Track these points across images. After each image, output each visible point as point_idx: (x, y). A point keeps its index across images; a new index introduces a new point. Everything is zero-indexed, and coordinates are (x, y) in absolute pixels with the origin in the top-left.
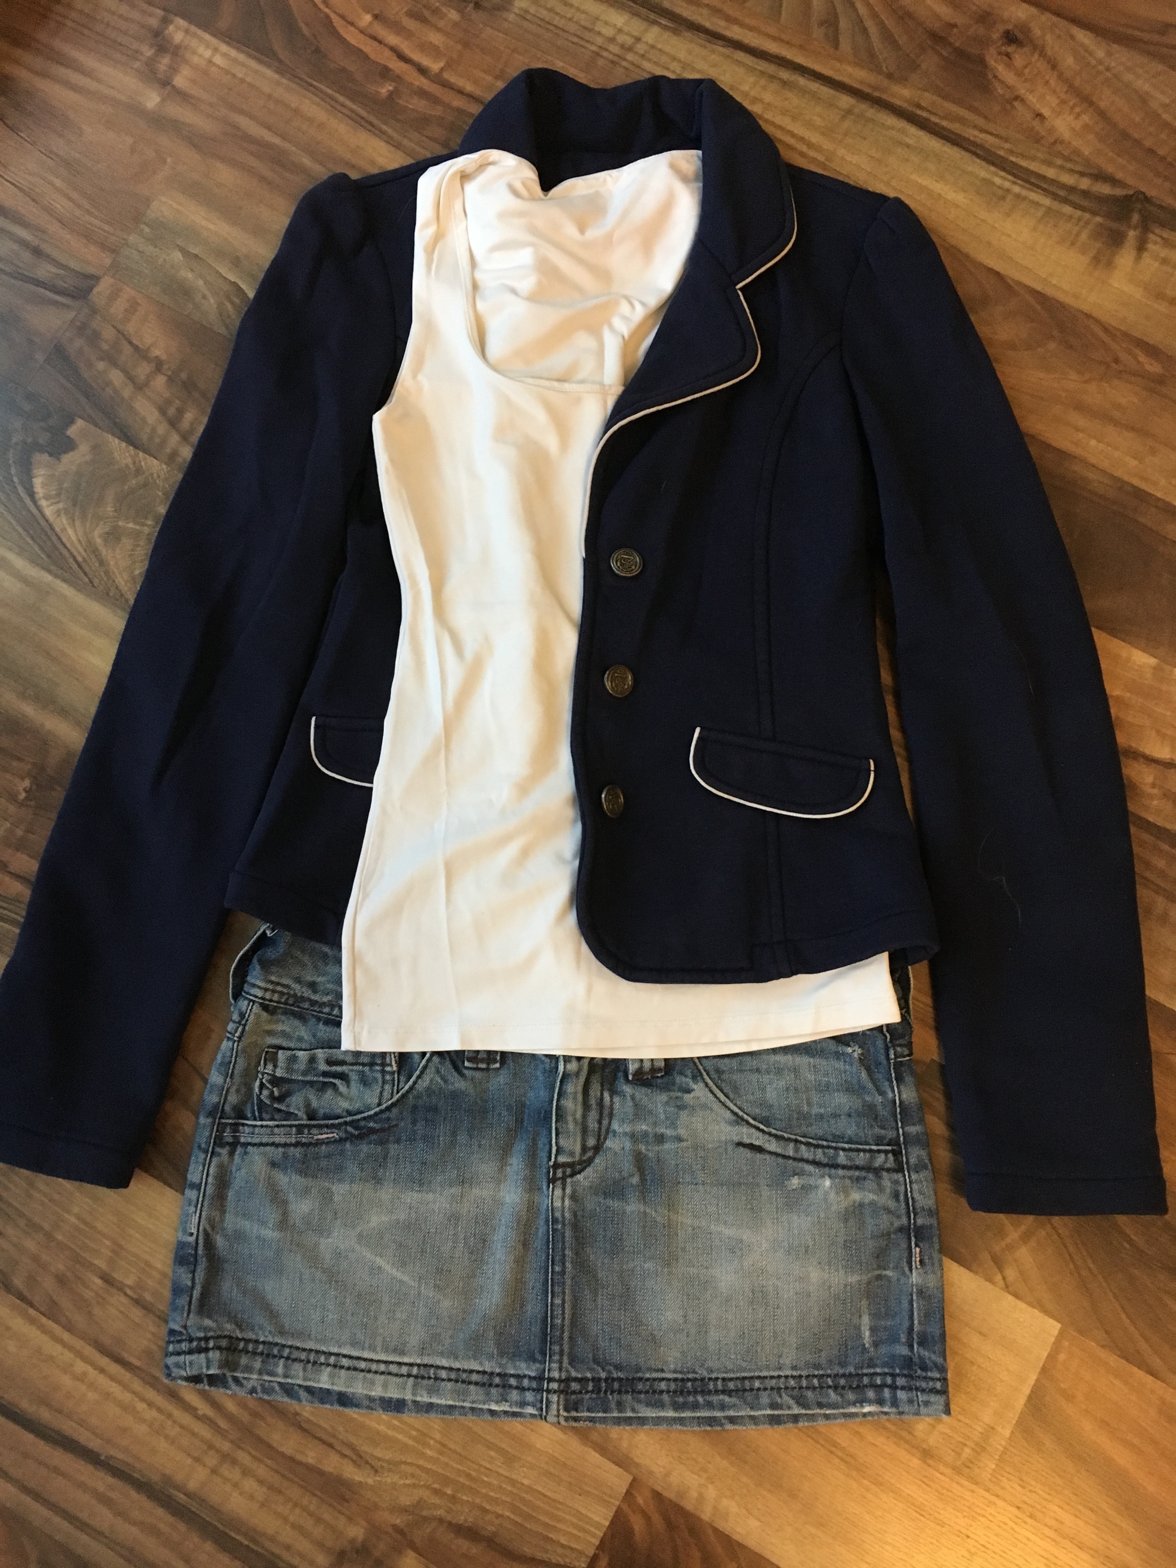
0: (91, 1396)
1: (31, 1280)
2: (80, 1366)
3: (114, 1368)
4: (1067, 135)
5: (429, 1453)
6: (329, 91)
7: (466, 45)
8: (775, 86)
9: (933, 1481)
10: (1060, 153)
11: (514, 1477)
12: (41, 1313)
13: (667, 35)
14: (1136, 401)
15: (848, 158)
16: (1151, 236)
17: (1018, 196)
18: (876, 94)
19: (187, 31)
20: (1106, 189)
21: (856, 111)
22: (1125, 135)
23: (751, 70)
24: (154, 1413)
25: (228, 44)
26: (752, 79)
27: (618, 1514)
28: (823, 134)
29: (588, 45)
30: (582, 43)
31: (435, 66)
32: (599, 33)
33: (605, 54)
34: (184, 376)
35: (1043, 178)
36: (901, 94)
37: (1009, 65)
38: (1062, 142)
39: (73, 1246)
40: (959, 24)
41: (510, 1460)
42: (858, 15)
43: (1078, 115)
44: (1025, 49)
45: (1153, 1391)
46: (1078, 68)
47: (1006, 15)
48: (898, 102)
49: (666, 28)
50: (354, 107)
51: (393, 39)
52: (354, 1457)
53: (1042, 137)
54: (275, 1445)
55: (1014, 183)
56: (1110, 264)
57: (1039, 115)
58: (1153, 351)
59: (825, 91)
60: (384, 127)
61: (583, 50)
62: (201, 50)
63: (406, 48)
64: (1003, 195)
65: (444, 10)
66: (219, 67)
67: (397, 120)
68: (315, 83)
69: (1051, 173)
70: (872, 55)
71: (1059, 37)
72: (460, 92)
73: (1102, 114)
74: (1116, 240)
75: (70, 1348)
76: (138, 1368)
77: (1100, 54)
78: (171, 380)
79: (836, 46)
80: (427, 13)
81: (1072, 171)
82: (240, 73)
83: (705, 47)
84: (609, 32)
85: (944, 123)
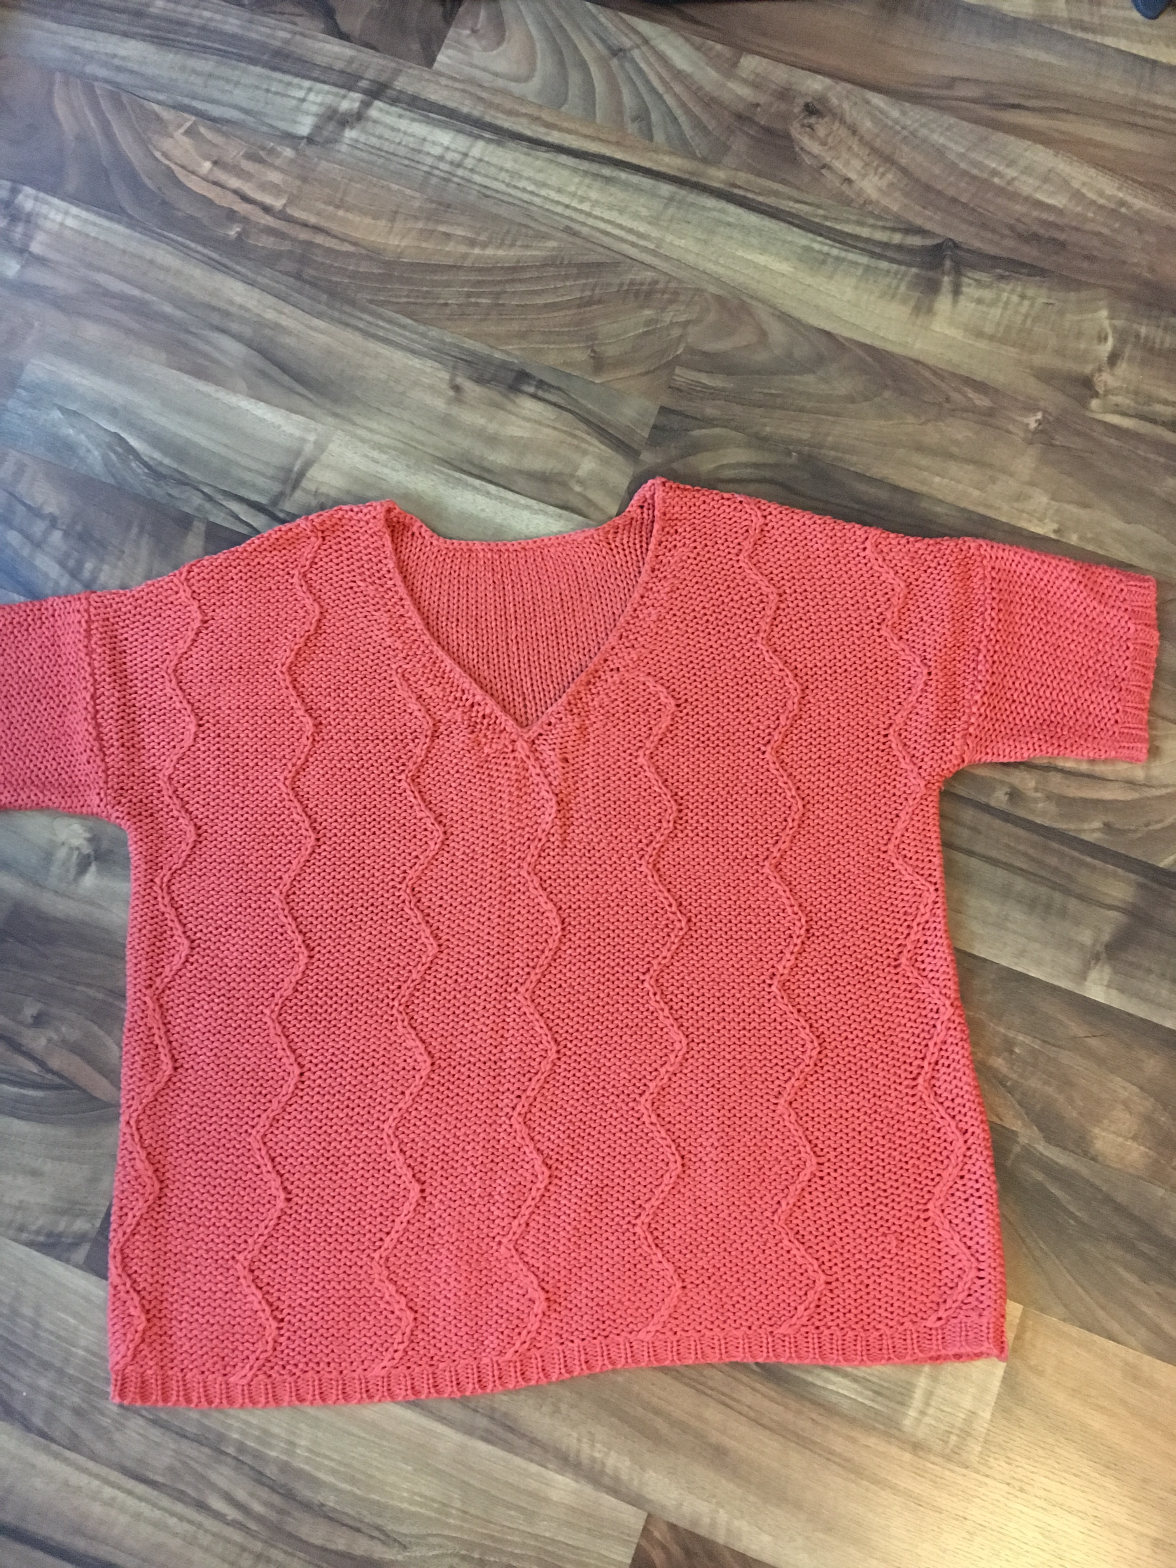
0: (123, 1519)
1: (50, 1416)
2: (108, 1492)
3: (140, 1488)
4: (874, 195)
5: (452, 1521)
6: (180, 239)
7: (305, 180)
8: (597, 184)
9: (926, 1472)
10: (871, 213)
11: (538, 1532)
12: (64, 1447)
13: (492, 147)
14: (970, 434)
15: (677, 242)
16: (965, 280)
17: (837, 259)
18: (694, 179)
19: (36, 199)
20: (916, 241)
21: (678, 197)
22: (928, 188)
23: (575, 170)
24: (186, 1526)
25: (77, 206)
26: (577, 180)
27: (639, 1549)
28: (649, 223)
29: (419, 166)
30: (413, 164)
31: (278, 203)
32: (428, 154)
33: (437, 172)
34: (79, 528)
35: (857, 237)
36: (717, 176)
37: (813, 136)
38: (871, 202)
39: (84, 1378)
40: (761, 102)
41: (530, 1516)
42: (667, 106)
43: (883, 174)
44: (826, 119)
45: (1116, 1355)
46: (876, 131)
47: (803, 89)
48: (716, 185)
49: (490, 141)
50: (206, 251)
51: (234, 183)
52: (383, 1537)
53: (852, 201)
54: (304, 1538)
55: (832, 246)
56: (930, 311)
57: (849, 181)
58: (981, 387)
59: (647, 182)
60: (238, 268)
61: (415, 171)
62: (52, 215)
63: (248, 189)
64: (823, 260)
65: (279, 149)
66: (72, 229)
67: (250, 259)
68: (166, 233)
69: (865, 232)
70: (685, 143)
71: (856, 104)
72: (305, 225)
73: (904, 171)
74: (932, 288)
75: (97, 1476)
76: (164, 1485)
77: (895, 113)
78: (66, 534)
79: (651, 138)
80: (262, 153)
81: (884, 228)
82: (93, 232)
83: (529, 155)
84: (437, 151)
85: (760, 199)
